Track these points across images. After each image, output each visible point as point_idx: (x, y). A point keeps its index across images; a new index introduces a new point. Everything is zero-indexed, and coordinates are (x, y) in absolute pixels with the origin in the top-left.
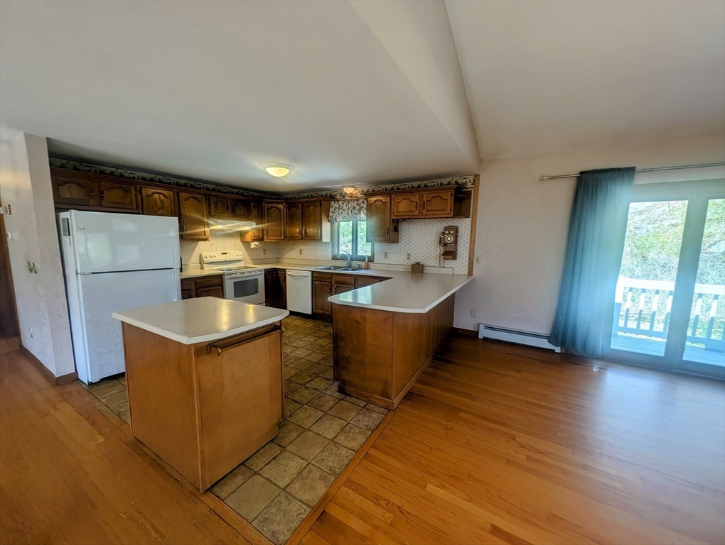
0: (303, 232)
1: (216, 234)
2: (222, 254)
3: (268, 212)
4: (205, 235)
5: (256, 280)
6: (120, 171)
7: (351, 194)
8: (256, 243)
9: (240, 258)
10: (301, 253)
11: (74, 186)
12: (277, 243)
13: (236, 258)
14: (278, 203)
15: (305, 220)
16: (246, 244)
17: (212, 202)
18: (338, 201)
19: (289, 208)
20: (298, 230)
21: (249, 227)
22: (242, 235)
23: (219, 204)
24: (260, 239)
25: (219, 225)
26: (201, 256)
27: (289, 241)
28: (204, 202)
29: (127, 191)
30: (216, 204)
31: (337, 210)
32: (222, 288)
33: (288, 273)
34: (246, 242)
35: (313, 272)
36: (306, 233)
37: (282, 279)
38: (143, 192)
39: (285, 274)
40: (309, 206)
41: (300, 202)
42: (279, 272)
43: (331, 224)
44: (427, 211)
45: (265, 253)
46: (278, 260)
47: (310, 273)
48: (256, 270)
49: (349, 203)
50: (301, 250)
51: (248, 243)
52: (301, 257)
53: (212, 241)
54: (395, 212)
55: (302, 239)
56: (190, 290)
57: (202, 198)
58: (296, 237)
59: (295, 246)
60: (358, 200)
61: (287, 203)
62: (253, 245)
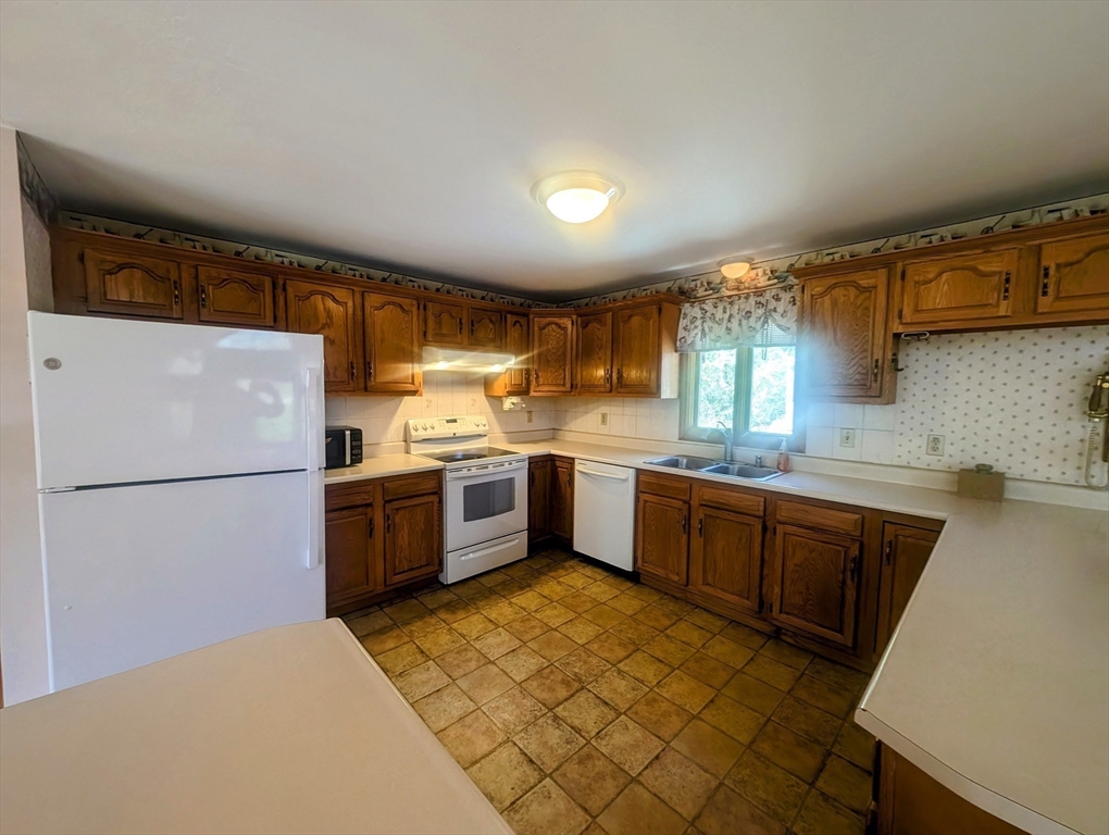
0: (615, 376)
1: (434, 381)
2: (448, 421)
3: (540, 335)
4: (413, 383)
5: (511, 481)
6: (254, 250)
7: (739, 281)
8: (515, 399)
9: (481, 430)
10: (604, 421)
11: (138, 274)
12: (552, 399)
13: (473, 430)
14: (562, 316)
15: (618, 349)
16: (495, 400)
17: (429, 313)
18: (704, 302)
19: (585, 326)
20: (601, 373)
21: (502, 365)
22: (487, 383)
23: (445, 317)
24: (521, 390)
25: (442, 362)
26: (406, 427)
27: (580, 394)
28: (415, 312)
29: (256, 289)
30: (438, 316)
31: (698, 323)
32: (441, 501)
33: (578, 467)
34: (493, 397)
35: (639, 472)
36: (620, 376)
37: (563, 478)
38: (290, 290)
39: (572, 468)
40: (630, 317)
41: (608, 310)
42: (558, 463)
43: (681, 355)
44: (1058, 298)
45: (530, 420)
46: (553, 435)
47: (631, 474)
48: (512, 459)
49: (731, 303)
50: (604, 416)
51: (499, 399)
52: (604, 430)
53: (428, 395)
54: (907, 312)
55: (611, 391)
56: (370, 505)
57: (412, 305)
58: (597, 386)
59: (591, 406)
60: (759, 292)
61: (579, 315)
62: (508, 403)
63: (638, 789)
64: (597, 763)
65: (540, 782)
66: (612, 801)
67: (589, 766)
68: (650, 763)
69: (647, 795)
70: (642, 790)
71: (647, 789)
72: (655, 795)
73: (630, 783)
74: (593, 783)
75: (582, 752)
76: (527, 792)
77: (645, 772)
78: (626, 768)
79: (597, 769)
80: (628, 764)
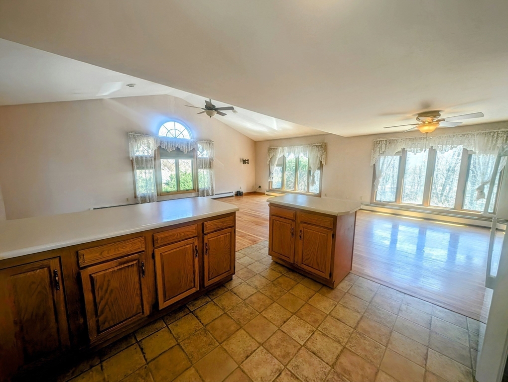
63: (260, 340)
64: (279, 353)
65: (305, 343)
66: (272, 335)
67: (283, 352)
68: (251, 354)
69: (256, 338)
70: (258, 340)
71: (256, 340)
72: (253, 338)
73: (263, 343)
74: (281, 343)
75: (288, 359)
76: (309, 338)
77: (255, 349)
78: (265, 351)
79: (279, 350)
80: (263, 353)
